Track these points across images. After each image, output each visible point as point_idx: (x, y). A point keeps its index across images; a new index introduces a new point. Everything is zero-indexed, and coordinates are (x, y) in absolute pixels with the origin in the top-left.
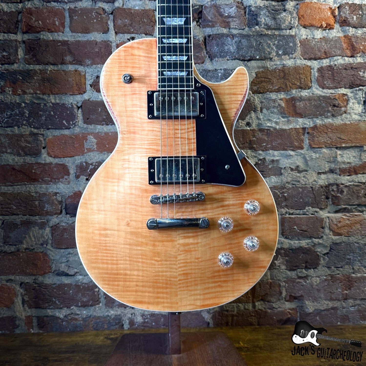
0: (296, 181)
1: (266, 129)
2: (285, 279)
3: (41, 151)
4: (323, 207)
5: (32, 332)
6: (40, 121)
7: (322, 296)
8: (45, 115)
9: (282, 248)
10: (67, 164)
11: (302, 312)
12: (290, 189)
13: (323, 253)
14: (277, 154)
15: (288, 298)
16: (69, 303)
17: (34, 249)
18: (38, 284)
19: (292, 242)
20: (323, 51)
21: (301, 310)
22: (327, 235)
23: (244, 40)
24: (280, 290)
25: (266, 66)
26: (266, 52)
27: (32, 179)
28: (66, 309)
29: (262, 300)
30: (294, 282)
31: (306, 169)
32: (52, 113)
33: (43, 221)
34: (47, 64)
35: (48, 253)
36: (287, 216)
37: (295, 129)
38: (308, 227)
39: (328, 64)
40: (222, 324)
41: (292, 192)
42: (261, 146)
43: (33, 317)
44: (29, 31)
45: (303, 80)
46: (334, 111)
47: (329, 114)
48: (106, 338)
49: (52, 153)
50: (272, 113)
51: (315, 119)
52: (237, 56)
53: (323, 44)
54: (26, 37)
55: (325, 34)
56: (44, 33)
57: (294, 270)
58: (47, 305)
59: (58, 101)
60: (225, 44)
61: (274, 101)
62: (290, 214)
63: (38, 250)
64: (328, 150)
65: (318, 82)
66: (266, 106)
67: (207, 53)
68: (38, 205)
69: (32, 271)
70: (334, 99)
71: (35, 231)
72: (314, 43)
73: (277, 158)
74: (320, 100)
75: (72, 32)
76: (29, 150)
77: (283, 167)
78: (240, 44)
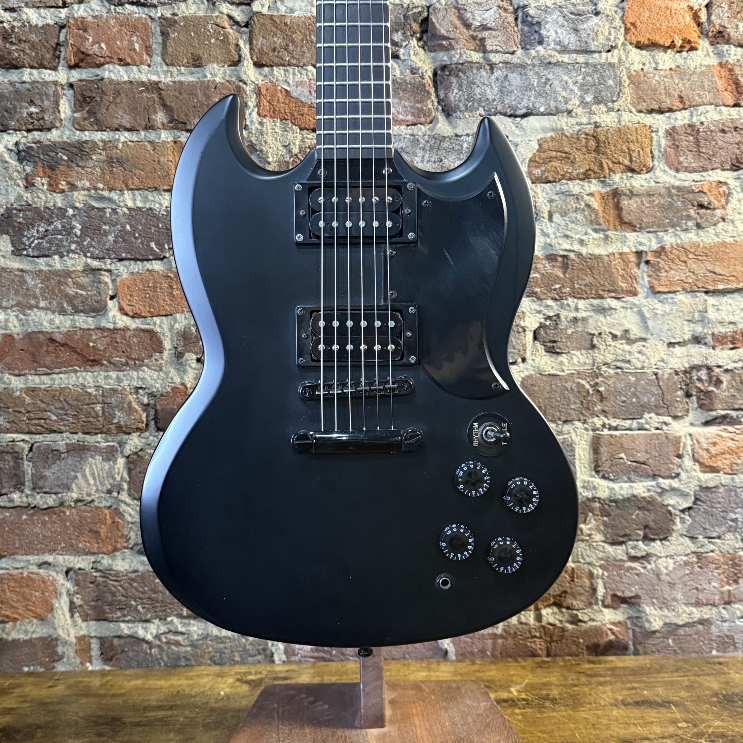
0: (623, 361)
1: (561, 256)
2: (602, 562)
3: (106, 303)
4: (680, 414)
5: (90, 668)
6: (104, 244)
7: (680, 596)
8: (114, 232)
9: (594, 499)
10: (159, 330)
11: (638, 630)
12: (610, 377)
13: (681, 508)
14: (583, 307)
15: (609, 601)
16: (164, 611)
17: (93, 501)
18: (100, 571)
19: (616, 486)
20: (676, 95)
21: (636, 625)
22: (687, 471)
23: (515, 75)
24: (592, 584)
25: (559, 127)
26: (560, 98)
27: (88, 360)
28: (157, 621)
29: (555, 604)
30: (620, 567)
31: (643, 336)
32: (128, 227)
33: (112, 444)
34: (117, 130)
35: (121, 510)
36: (606, 432)
37: (621, 254)
38: (648, 456)
39: (686, 122)
40: (472, 653)
41: (614, 383)
42: (551, 291)
43: (92, 638)
44: (81, 64)
45: (635, 155)
46: (701, 218)
47: (690, 223)
48: (238, 680)
49: (127, 309)
50: (572, 222)
51: (661, 234)
52: (499, 108)
53: (677, 81)
54: (76, 75)
55: (680, 59)
56: (111, 67)
57: (621, 543)
58: (119, 614)
59: (140, 204)
60: (474, 84)
61: (577, 199)
62: (611, 428)
63: (100, 502)
64: (689, 296)
65: (666, 159)
66: (561, 208)
67: (438, 102)
68: (100, 413)
69: (88, 544)
70: (700, 192)
71: (95, 464)
72: (657, 78)
73: (584, 314)
74: (670, 195)
75: (167, 65)
76: (82, 302)
77: (597, 333)
78: (507, 83)
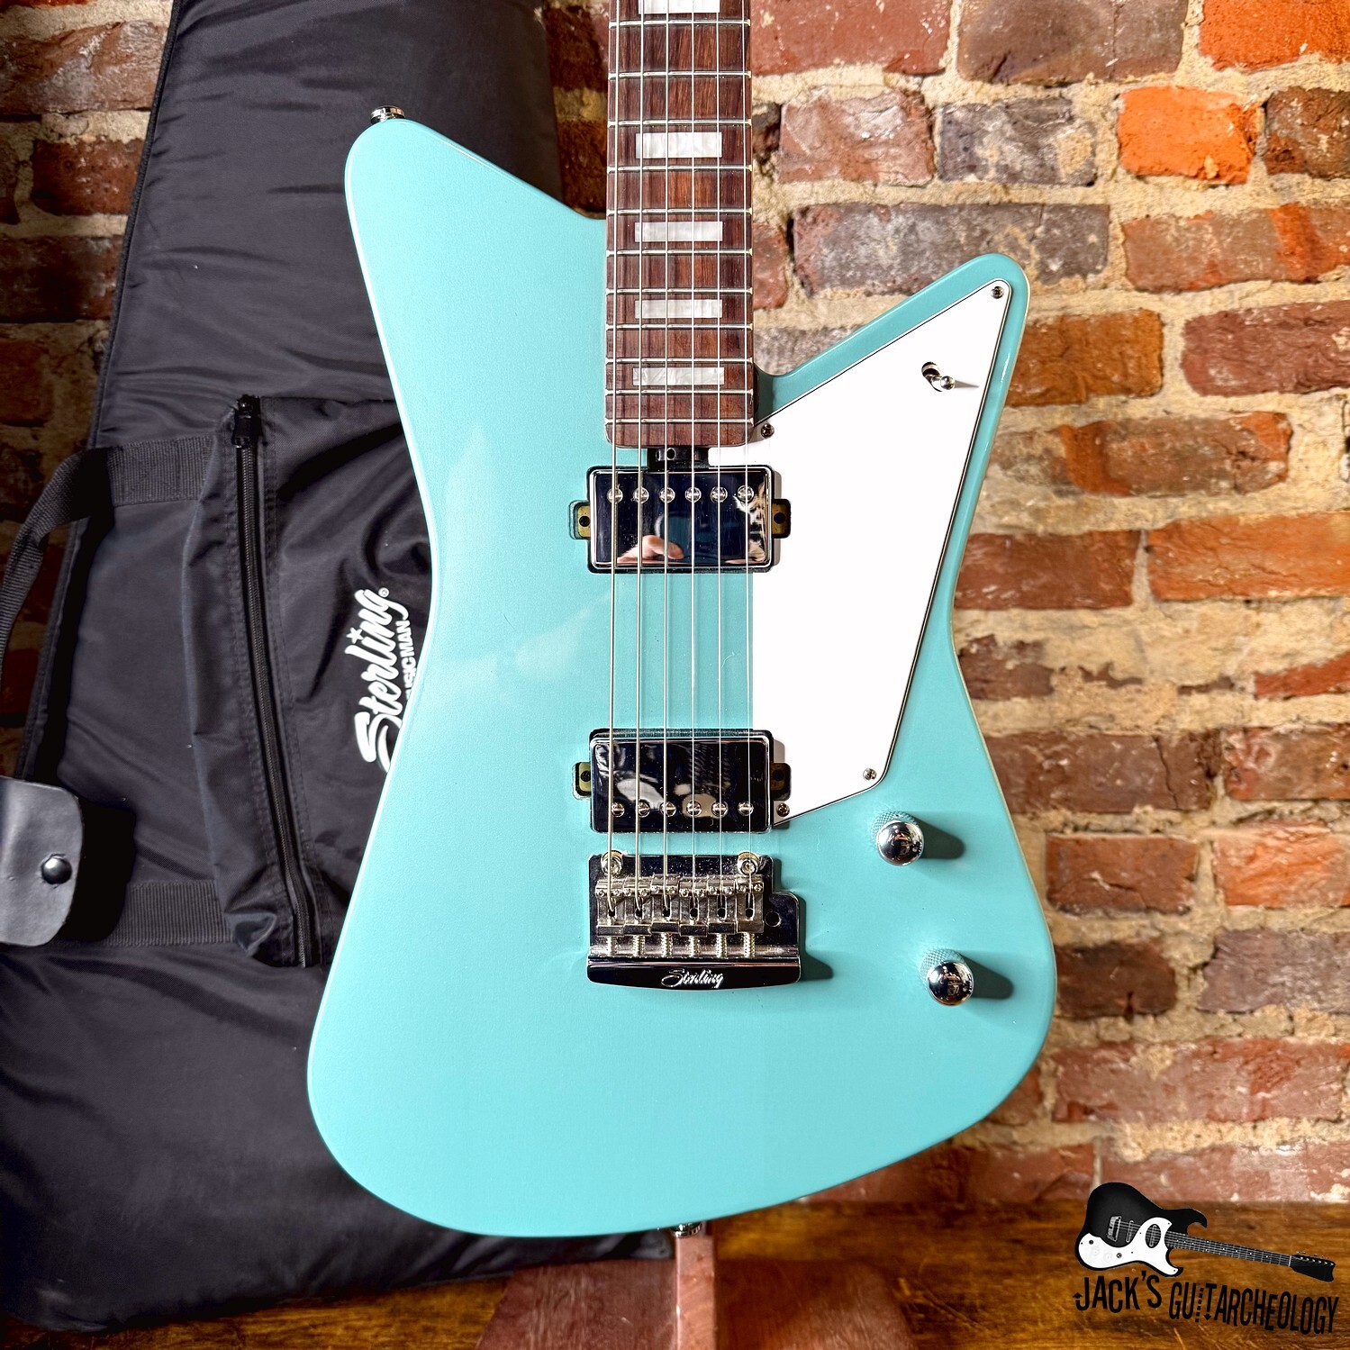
0: (1100, 714)
1: (999, 537)
2: (1056, 1050)
4: (1194, 807)
7: (1183, 1107)
11: (1111, 1159)
12: (1078, 742)
13: (1191, 964)
14: (1035, 623)
15: (1063, 1112)
19: (1084, 926)
20: (1205, 261)
21: (1109, 1152)
22: (1203, 904)
23: (927, 224)
24: (1037, 1085)
30: (1086, 1059)
31: (1138, 674)
36: (1069, 834)
37: (1104, 534)
38: (1139, 877)
39: (1222, 308)
41: (1086, 753)
42: (982, 595)
45: (1131, 364)
46: (1244, 475)
47: (1224, 484)
50: (1021, 479)
51: (1173, 501)
52: (899, 280)
53: (1208, 237)
55: (1214, 199)
57: (1086, 1019)
60: (858, 238)
61: (1031, 438)
62: (1076, 829)
64: (1218, 608)
65: (1187, 372)
66: (1002, 455)
67: (795, 271)
70: (1242, 430)
72: (1173, 231)
73: (1037, 636)
74: (1193, 435)
77: (1057, 667)
78: (913, 237)
